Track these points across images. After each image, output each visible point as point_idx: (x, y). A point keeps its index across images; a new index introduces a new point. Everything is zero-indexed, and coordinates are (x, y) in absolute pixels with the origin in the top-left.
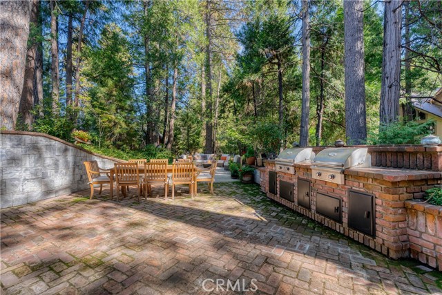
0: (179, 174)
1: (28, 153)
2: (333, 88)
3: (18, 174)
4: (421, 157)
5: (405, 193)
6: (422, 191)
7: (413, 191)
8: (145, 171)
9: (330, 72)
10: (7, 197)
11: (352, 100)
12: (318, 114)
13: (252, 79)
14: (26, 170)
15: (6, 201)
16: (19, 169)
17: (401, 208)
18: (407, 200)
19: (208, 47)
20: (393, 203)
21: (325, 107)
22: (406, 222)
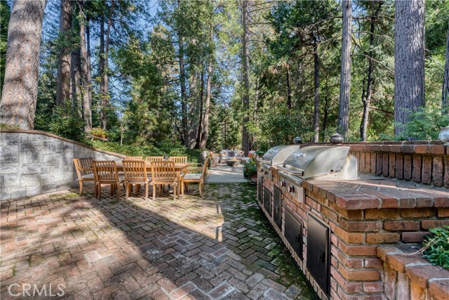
0: (157, 172)
1: (25, 149)
2: (383, 67)
3: (15, 169)
4: (440, 164)
5: (381, 231)
6: (422, 230)
7: (400, 228)
8: (124, 169)
9: (380, 47)
10: (5, 191)
11: (402, 80)
12: (364, 102)
13: (278, 65)
14: (24, 165)
15: (5, 194)
16: (16, 164)
17: (370, 257)
18: (385, 243)
19: (244, 36)
20: (351, 246)
21: (373, 93)
22: (379, 284)
